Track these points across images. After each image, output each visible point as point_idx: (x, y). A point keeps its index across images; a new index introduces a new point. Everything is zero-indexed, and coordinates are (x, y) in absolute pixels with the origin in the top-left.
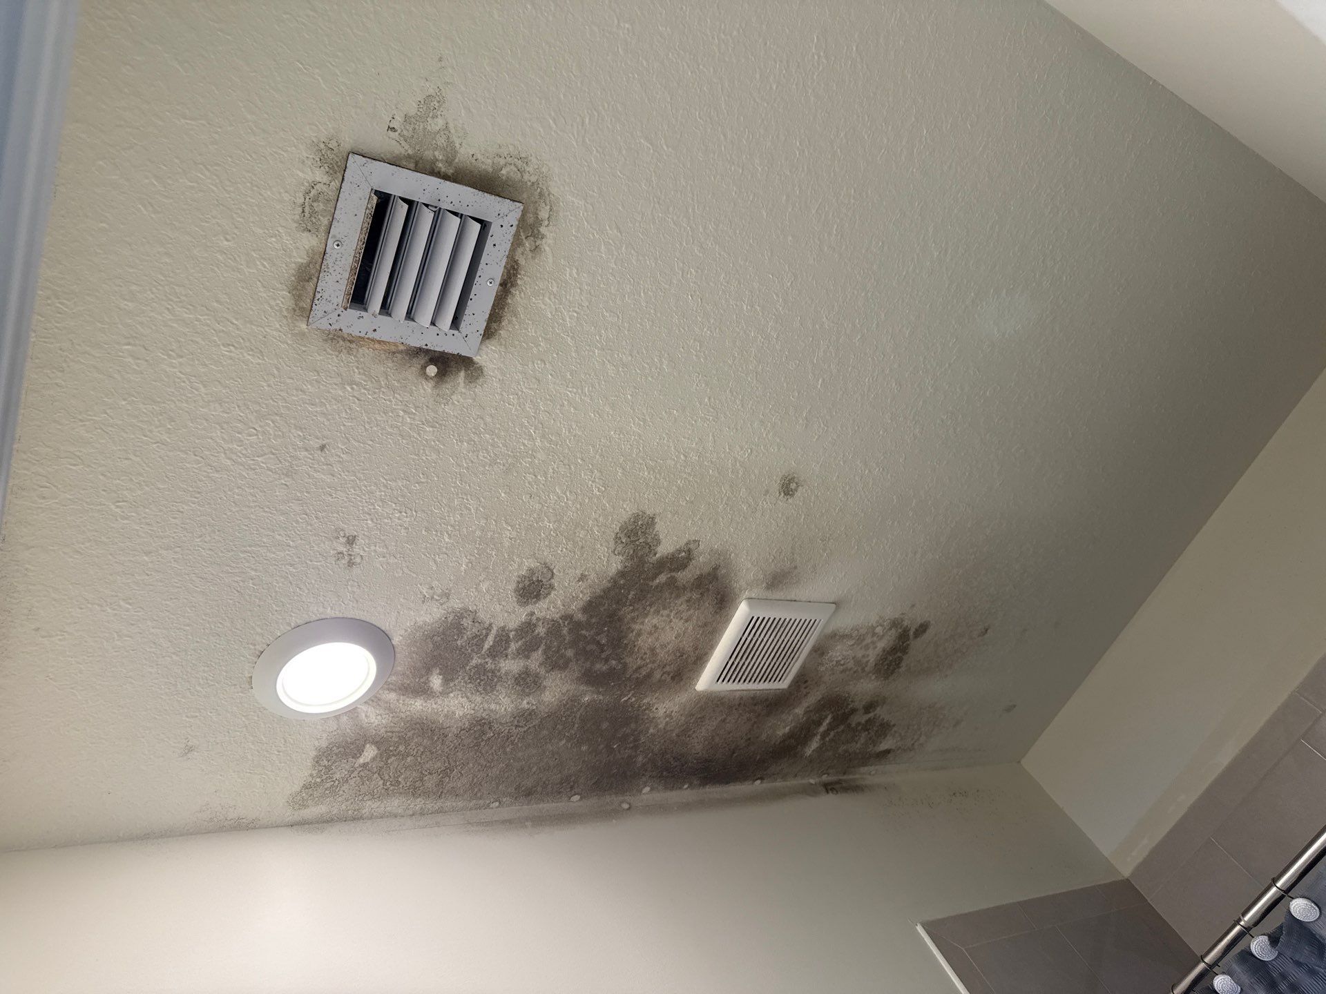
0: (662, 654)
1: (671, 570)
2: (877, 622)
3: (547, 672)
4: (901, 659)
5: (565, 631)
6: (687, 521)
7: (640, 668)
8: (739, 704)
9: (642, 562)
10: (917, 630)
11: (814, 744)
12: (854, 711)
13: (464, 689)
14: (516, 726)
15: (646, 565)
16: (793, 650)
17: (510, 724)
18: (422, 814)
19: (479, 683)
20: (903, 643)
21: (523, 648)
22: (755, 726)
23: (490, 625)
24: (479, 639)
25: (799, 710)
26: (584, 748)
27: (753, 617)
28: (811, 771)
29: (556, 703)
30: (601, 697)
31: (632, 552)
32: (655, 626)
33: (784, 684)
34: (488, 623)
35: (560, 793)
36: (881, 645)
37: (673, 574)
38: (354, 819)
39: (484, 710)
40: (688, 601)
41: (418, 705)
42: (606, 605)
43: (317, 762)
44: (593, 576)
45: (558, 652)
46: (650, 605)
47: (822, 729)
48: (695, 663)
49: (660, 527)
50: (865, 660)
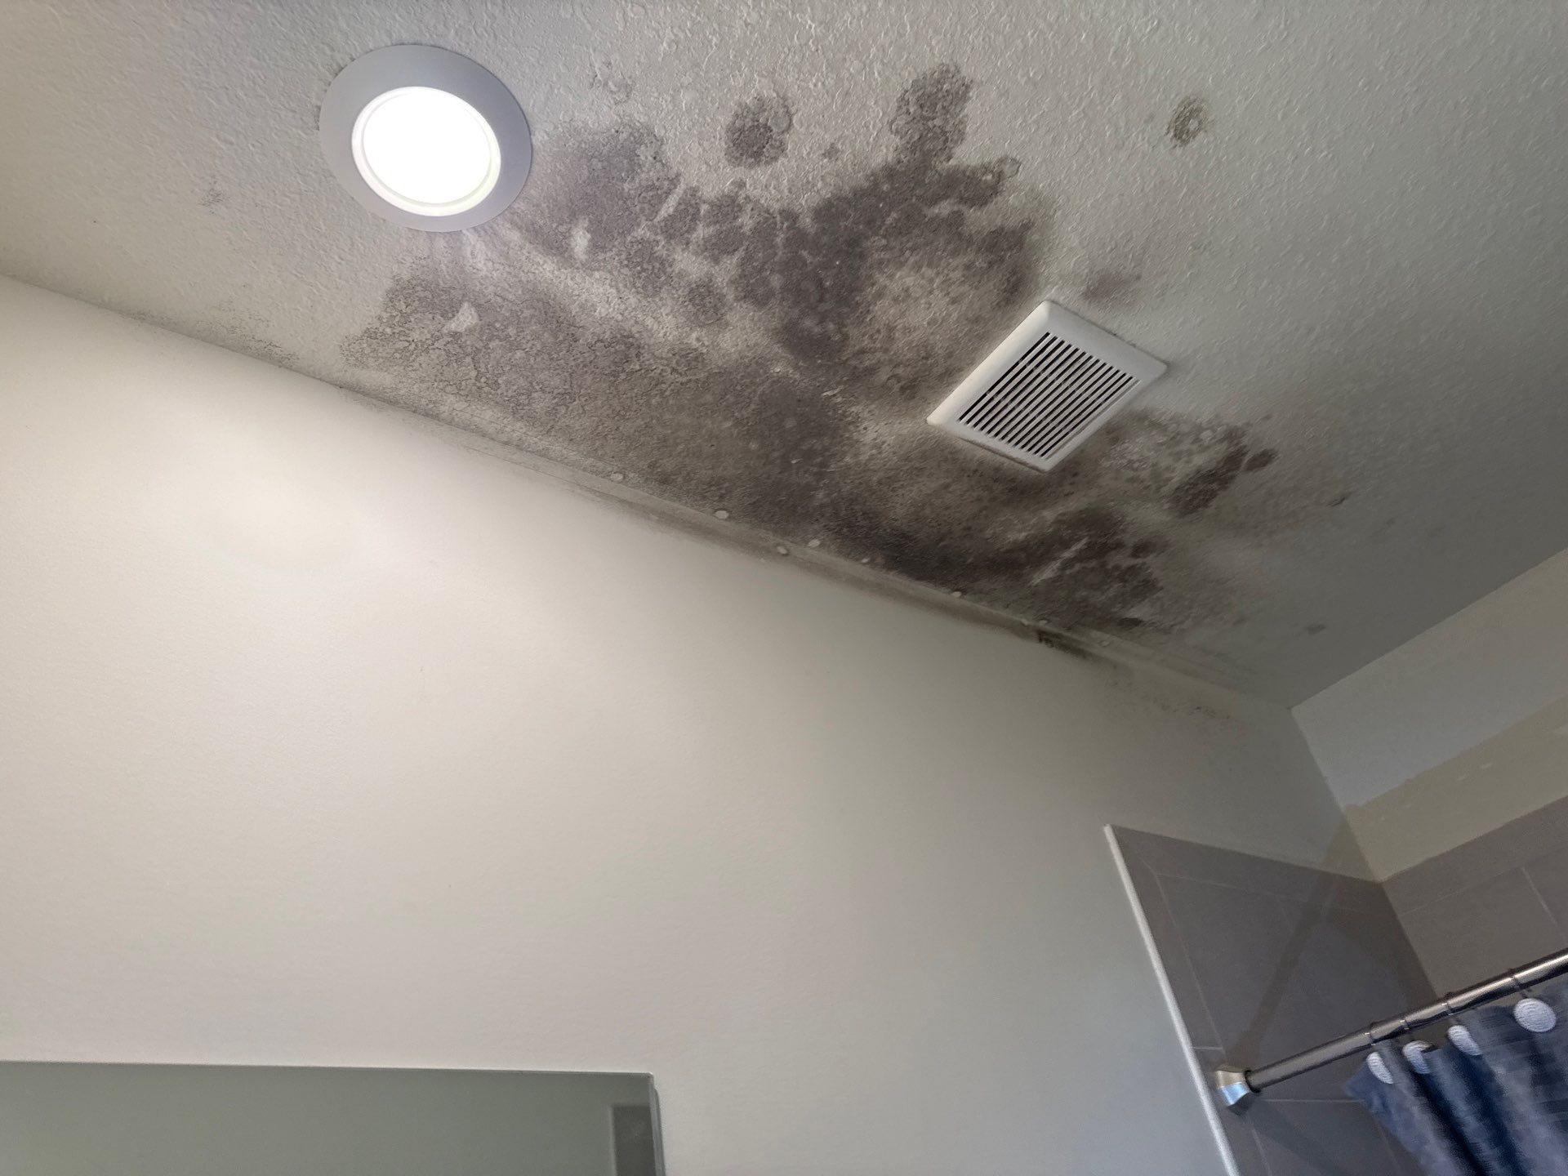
0: (901, 343)
1: (962, 200)
2: (1210, 422)
3: (737, 299)
4: (1213, 494)
5: (779, 240)
6: (1016, 118)
7: (863, 352)
8: (976, 471)
9: (924, 165)
10: (1254, 459)
11: (1048, 573)
12: (1119, 546)
13: (615, 273)
14: (674, 370)
15: (930, 173)
16: (1080, 414)
17: (665, 362)
18: (518, 447)
19: (639, 273)
20: (1228, 471)
21: (714, 241)
22: (984, 512)
23: (678, 175)
24: (656, 194)
25: (1049, 515)
26: (753, 446)
27: (1048, 334)
28: (1029, 608)
29: (734, 357)
30: (797, 376)
31: (916, 137)
32: (907, 290)
33: (1046, 463)
34: (675, 170)
35: (704, 497)
36: (1200, 461)
37: (963, 208)
38: (427, 414)
39: (636, 322)
40: (968, 267)
41: (547, 269)
42: (851, 220)
43: (391, 300)
44: (846, 156)
45: (760, 271)
46: (913, 250)
47: (1067, 554)
48: (940, 378)
49: (973, 110)
50: (1167, 475)
